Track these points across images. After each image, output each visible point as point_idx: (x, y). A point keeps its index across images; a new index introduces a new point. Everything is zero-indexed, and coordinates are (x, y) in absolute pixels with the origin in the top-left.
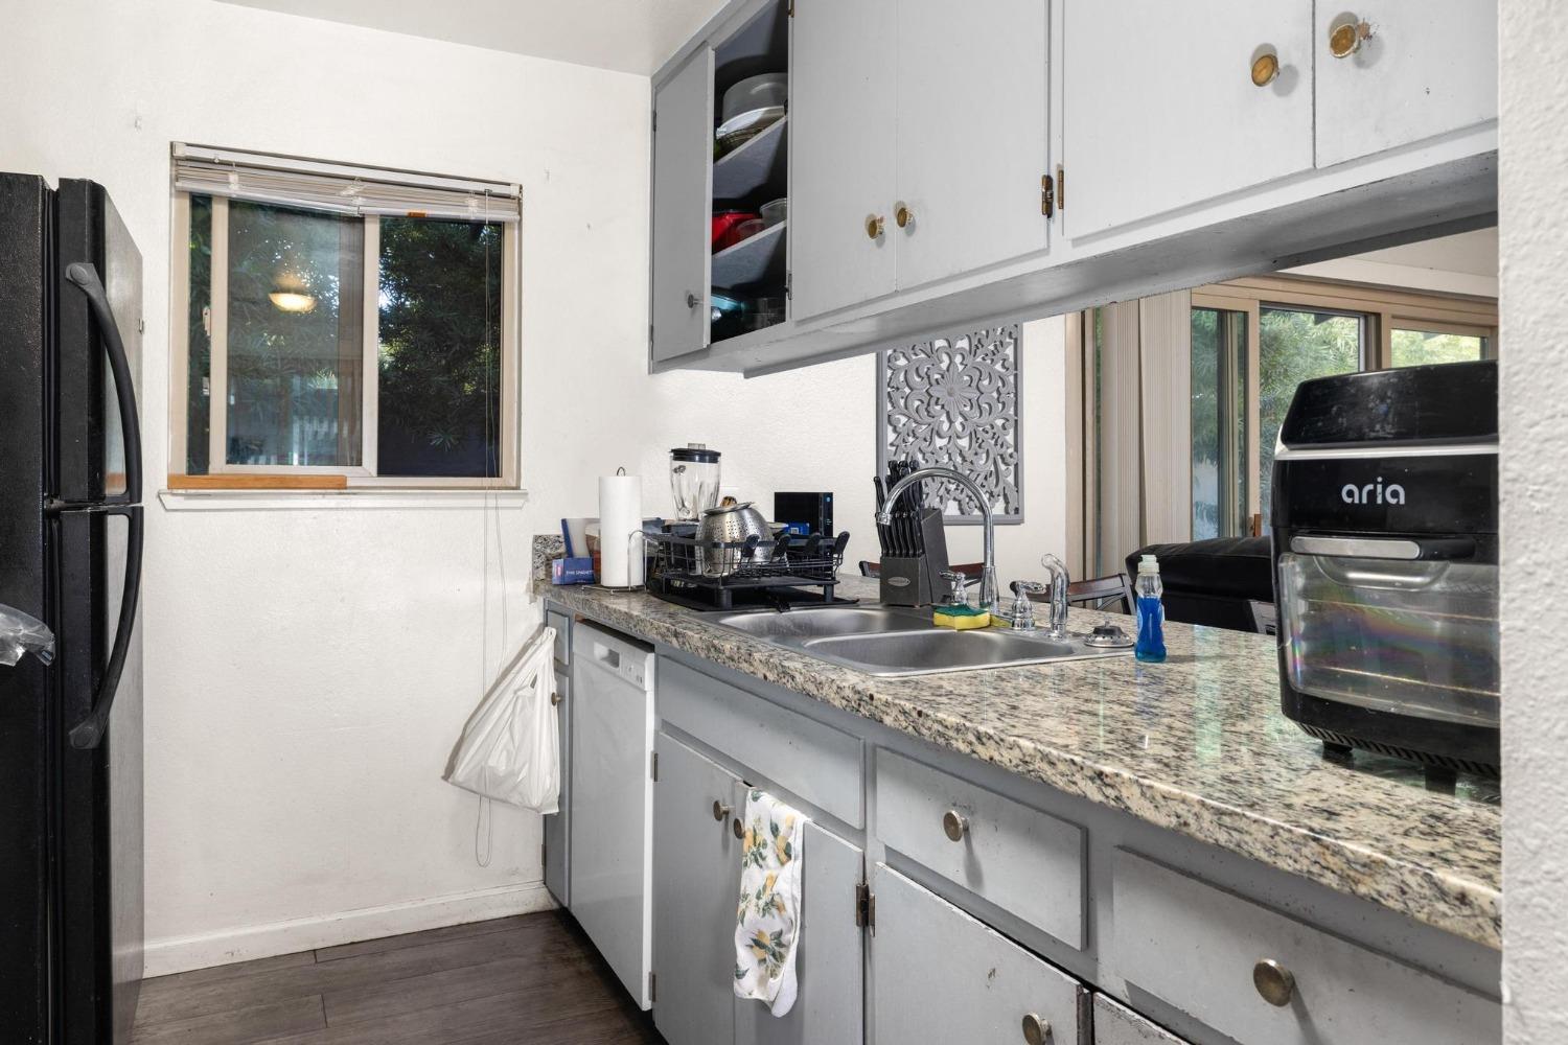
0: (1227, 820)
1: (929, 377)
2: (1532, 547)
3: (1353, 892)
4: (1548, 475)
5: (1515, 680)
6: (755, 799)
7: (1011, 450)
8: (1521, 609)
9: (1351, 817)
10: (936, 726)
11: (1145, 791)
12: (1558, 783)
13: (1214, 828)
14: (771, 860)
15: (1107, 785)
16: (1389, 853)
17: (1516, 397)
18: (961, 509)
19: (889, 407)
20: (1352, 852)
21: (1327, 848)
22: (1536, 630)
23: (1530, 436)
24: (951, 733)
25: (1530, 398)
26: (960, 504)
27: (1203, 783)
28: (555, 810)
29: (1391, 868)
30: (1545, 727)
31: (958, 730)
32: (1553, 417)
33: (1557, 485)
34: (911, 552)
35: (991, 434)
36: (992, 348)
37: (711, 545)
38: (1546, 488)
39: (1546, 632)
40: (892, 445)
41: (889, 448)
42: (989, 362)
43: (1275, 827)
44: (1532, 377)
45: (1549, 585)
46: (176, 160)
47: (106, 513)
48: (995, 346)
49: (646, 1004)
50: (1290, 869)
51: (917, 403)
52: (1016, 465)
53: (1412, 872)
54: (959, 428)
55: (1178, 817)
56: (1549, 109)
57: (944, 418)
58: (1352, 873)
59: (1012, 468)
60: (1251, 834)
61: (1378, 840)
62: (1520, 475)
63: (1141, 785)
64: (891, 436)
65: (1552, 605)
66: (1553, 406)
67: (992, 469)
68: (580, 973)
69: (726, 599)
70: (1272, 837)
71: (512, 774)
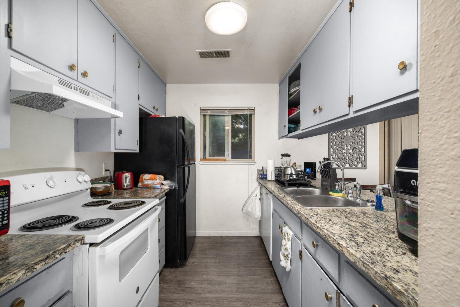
0: (365, 265)
1: (341, 137)
2: (428, 222)
3: (395, 298)
4: (433, 200)
5: (422, 261)
6: (285, 227)
7: (363, 153)
8: (424, 240)
9: (403, 274)
10: (310, 222)
11: (348, 251)
12: (435, 300)
13: (362, 266)
14: (287, 240)
15: (340, 247)
16: (406, 291)
17: (423, 173)
18: (350, 166)
19: (331, 144)
20: (395, 286)
21: (389, 282)
22: (429, 248)
23: (428, 187)
24: (313, 224)
25: (428, 175)
26: (349, 165)
27: (364, 252)
28: (260, 219)
29: (405, 296)
30: (431, 280)
31: (314, 224)
32: (434, 182)
33: (435, 204)
34: (328, 177)
35: (358, 149)
36: (358, 130)
37: (285, 175)
38: (432, 204)
39: (432, 250)
40: (332, 152)
41: (331, 153)
42: (357, 133)
43: (376, 272)
44: (428, 168)
45: (433, 235)
46: (201, 110)
47: (185, 167)
48: (359, 130)
49: (271, 260)
50: (380, 284)
51: (338, 143)
52: (365, 156)
53: (412, 299)
54: (349, 148)
55: (355, 260)
56: (434, 83)
57: (345, 146)
58: (395, 292)
59: (364, 157)
60: (370, 271)
61: (406, 285)
62: (424, 198)
63: (347, 249)
64: (332, 150)
65: (433, 242)
66: (435, 179)
67: (358, 157)
68: (263, 250)
69: (286, 184)
70: (375, 274)
71: (252, 212)
